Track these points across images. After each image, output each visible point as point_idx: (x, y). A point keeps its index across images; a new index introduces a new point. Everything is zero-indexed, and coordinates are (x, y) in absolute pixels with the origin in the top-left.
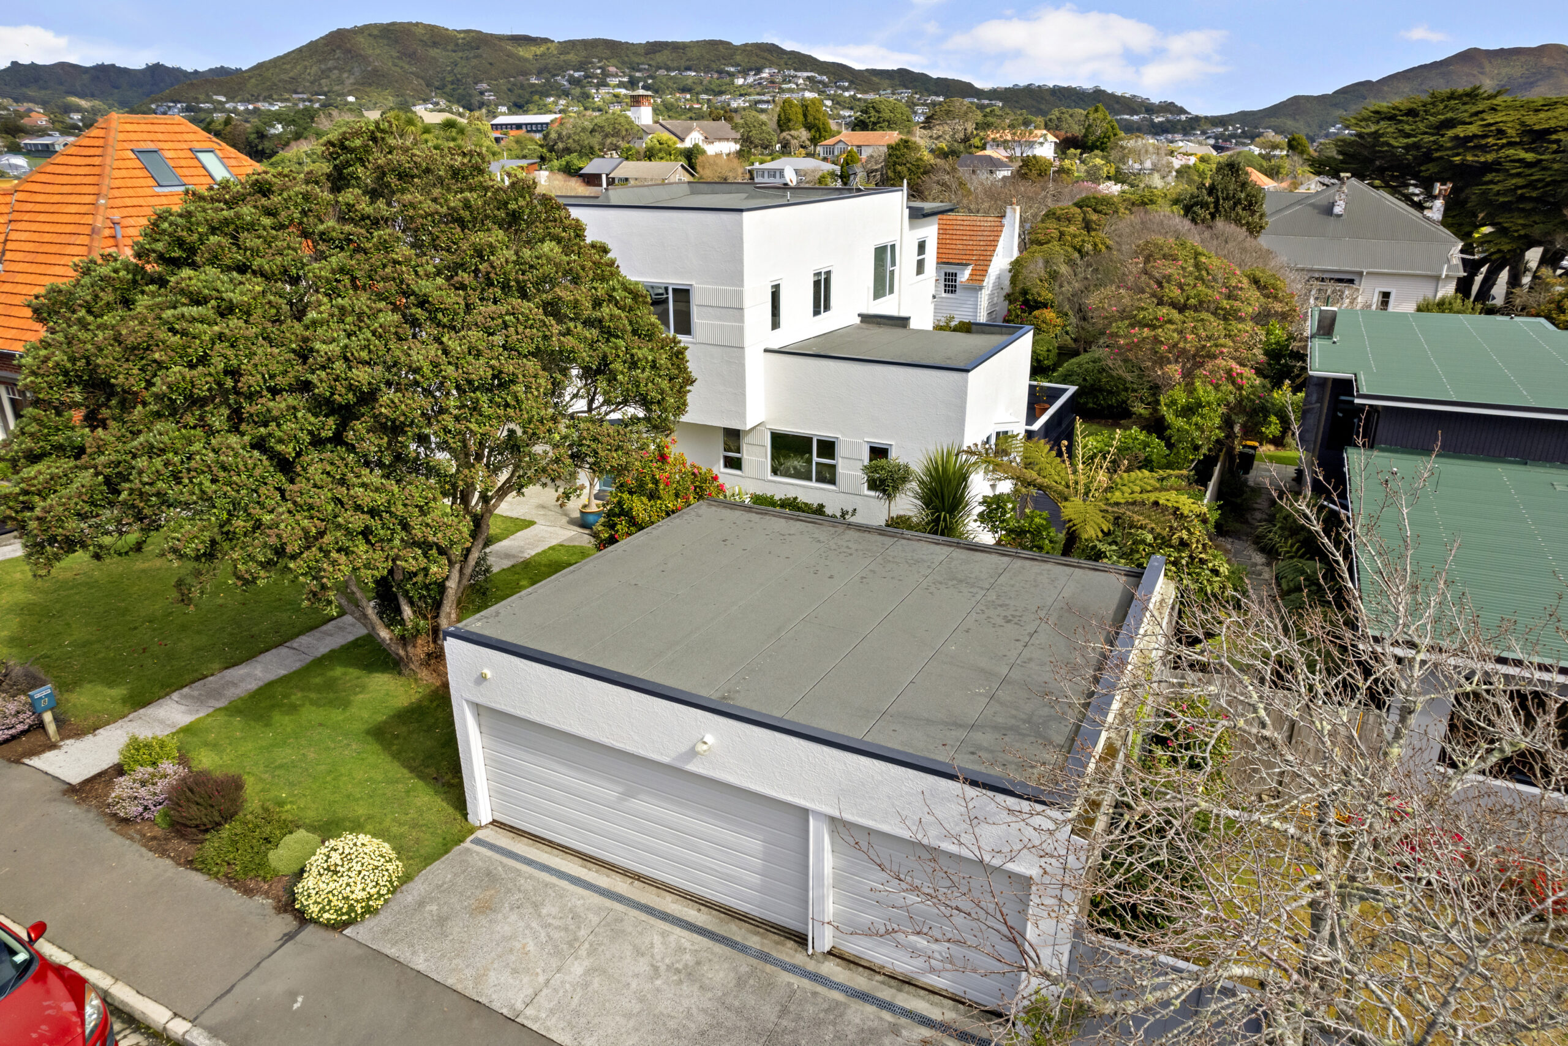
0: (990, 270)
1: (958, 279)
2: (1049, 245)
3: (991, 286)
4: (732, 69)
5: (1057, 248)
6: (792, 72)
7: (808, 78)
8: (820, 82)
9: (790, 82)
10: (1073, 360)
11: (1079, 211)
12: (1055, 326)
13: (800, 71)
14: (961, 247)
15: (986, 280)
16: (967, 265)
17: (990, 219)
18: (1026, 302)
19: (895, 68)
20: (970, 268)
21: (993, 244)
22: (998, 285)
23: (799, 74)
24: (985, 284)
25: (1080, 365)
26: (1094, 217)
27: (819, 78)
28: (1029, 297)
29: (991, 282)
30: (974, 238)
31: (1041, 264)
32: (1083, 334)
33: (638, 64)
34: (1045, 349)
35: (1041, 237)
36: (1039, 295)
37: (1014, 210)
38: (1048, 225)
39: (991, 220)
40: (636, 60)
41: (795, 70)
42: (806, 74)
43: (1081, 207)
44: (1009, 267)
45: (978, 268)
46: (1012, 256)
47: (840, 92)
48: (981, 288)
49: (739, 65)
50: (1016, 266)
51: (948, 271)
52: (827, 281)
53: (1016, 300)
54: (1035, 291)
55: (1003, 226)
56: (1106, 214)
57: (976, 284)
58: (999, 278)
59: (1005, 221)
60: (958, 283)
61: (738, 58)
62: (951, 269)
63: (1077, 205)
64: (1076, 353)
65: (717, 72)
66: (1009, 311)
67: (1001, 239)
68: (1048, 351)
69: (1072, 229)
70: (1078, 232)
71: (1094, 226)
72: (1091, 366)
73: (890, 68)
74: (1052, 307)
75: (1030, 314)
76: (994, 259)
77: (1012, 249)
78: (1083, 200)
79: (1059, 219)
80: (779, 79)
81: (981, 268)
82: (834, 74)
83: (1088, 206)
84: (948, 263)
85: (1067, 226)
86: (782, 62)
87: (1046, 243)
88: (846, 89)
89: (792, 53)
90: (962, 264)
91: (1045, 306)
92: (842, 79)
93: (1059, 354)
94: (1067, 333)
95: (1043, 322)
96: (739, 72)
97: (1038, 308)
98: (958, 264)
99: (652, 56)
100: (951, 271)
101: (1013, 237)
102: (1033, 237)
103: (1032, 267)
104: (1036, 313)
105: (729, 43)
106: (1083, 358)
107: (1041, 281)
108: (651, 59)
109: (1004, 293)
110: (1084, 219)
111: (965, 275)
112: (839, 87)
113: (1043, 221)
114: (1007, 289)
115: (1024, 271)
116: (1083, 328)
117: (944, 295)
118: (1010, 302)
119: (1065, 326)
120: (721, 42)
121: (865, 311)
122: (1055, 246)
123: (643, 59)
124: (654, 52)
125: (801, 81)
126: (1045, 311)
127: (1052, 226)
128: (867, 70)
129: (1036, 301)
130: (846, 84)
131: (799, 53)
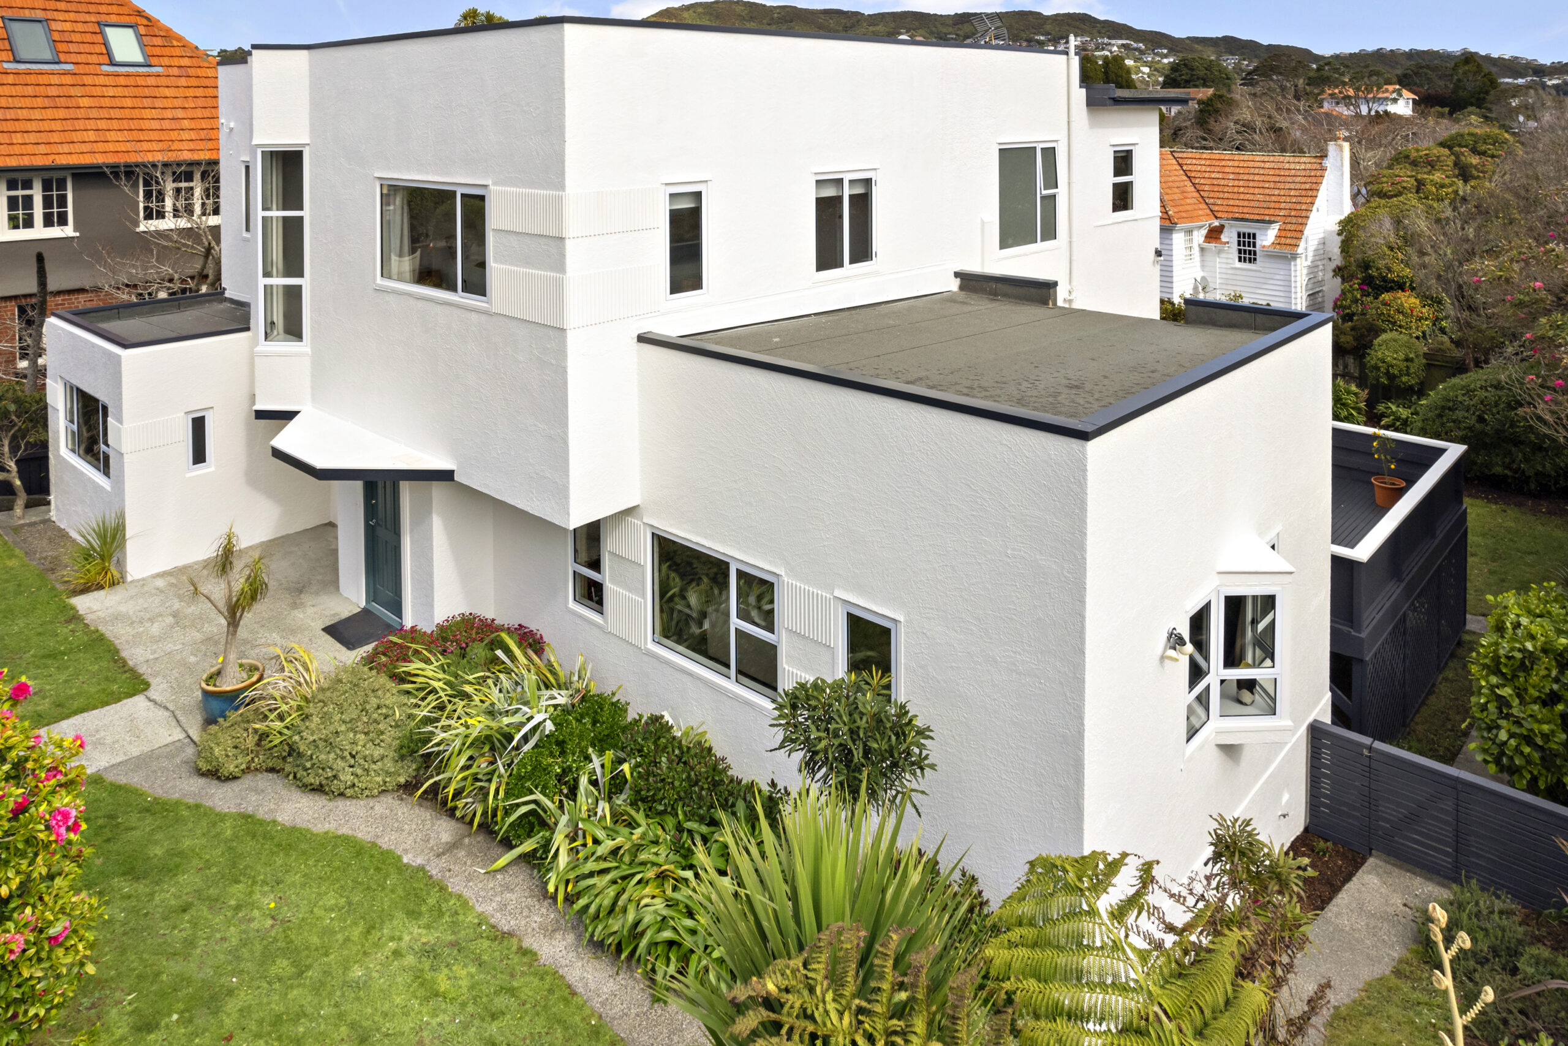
0: (1308, 231)
1: (1258, 243)
2: (1401, 199)
3: (1310, 254)
4: (1042, 38)
5: (1414, 202)
6: (1106, 40)
7: (1123, 45)
8: (1136, 49)
9: (1103, 49)
10: (1455, 381)
11: (1446, 152)
12: (1420, 319)
13: (1114, 38)
14: (1261, 198)
15: (1302, 244)
16: (1271, 222)
17: (1303, 160)
18: (1368, 281)
19: (1220, 36)
20: (1276, 226)
21: (1310, 193)
22: (1322, 252)
23: (1113, 42)
24: (1300, 250)
25: (1469, 391)
26: (1475, 160)
27: (1135, 45)
28: (1373, 272)
29: (1312, 248)
30: (1282, 186)
31: (1387, 224)
32: (1472, 336)
33: (946, 34)
34: (1401, 356)
35: (1387, 187)
36: (1389, 270)
37: (1341, 147)
38: (1397, 172)
39: (1304, 162)
40: (944, 30)
41: (1109, 38)
42: (1120, 42)
43: (1450, 148)
44: (1337, 228)
45: (1289, 227)
46: (1342, 212)
47: (1158, 59)
48: (1295, 257)
49: (1049, 34)
50: (1348, 227)
51: (1242, 230)
52: (862, 203)
53: (1352, 276)
54: (1381, 263)
55: (1324, 169)
56: (1493, 156)
57: (1287, 250)
58: (1323, 243)
59: (1328, 163)
60: (1258, 248)
61: (1048, 27)
62: (1247, 228)
63: (1442, 145)
64: (1460, 368)
65: (1026, 40)
66: (1343, 293)
67: (1323, 188)
68: (1407, 360)
69: (1438, 176)
70: (1447, 181)
71: (1475, 173)
72: (1491, 394)
73: (1214, 36)
74: (1413, 289)
75: (1376, 298)
76: (1313, 215)
77: (1341, 203)
78: (1452, 138)
79: (1414, 163)
80: (1092, 46)
81: (1293, 227)
82: (1151, 41)
83: (1460, 146)
84: (1242, 220)
85: (1429, 173)
86: (1095, 31)
87: (1396, 196)
88: (1166, 56)
89: (1106, 22)
90: (1263, 221)
91: (1401, 287)
92: (1161, 47)
93: (1428, 366)
94: (1443, 330)
95: (1399, 311)
96: (1049, 40)
97: (1389, 290)
98: (1258, 221)
99: (960, 26)
100: (1247, 231)
101: (1342, 185)
102: (1375, 187)
103: (1374, 228)
104: (1386, 296)
105: (1039, 14)
106: (1474, 378)
107: (1391, 249)
108: (960, 29)
109: (1333, 265)
110: (1456, 164)
111: (1267, 237)
112: (1157, 54)
113: (1390, 167)
114: (1338, 261)
115: (1361, 233)
116: (1468, 325)
117: (1238, 265)
118: (1344, 280)
119: (1437, 319)
120: (1031, 13)
121: (975, 267)
122: (1412, 199)
123: (950, 29)
124: (962, 23)
125: (1115, 48)
126: (1400, 294)
127: (1405, 175)
128: (1188, 38)
129: (1384, 279)
130: (1165, 51)
131: (1113, 22)
